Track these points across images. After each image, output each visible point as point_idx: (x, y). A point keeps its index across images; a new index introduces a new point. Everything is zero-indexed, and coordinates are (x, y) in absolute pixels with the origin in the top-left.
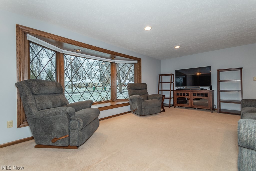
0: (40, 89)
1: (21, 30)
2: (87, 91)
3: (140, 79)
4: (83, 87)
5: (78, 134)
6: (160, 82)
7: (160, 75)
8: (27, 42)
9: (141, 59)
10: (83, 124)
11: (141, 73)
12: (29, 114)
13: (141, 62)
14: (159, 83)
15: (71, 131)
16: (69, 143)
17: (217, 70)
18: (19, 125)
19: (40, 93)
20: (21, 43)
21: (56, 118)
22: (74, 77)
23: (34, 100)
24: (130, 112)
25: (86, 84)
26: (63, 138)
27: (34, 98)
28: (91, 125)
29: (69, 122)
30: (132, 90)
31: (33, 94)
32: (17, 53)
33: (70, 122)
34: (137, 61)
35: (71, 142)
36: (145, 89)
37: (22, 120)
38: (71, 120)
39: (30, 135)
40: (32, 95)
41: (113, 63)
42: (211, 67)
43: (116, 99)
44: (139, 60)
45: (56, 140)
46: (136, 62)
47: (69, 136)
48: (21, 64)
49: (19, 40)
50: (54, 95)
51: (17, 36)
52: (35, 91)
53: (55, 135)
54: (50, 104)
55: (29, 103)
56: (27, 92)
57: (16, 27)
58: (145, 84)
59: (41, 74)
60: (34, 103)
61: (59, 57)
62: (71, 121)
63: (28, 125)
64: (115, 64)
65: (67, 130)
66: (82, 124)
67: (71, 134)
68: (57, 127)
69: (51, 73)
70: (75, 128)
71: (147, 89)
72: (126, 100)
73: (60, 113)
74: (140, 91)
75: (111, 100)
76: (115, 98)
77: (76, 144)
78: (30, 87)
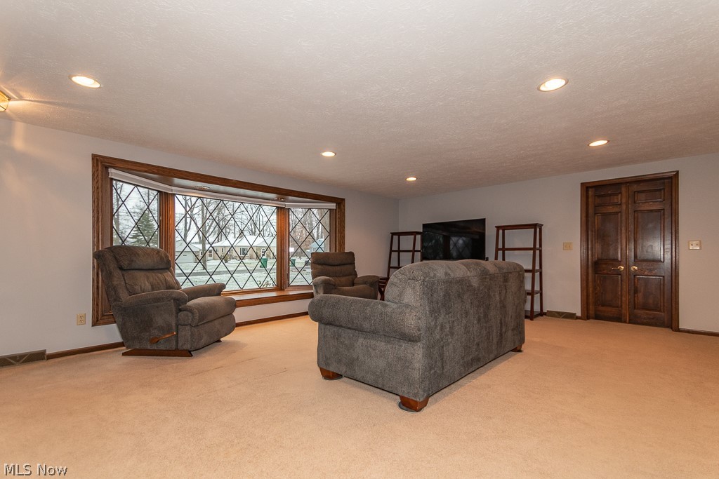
0: (132, 261)
1: (99, 163)
2: (242, 268)
3: (342, 243)
4: (233, 259)
5: (192, 333)
6: (393, 249)
7: (393, 234)
8: (109, 180)
9: (344, 200)
10: (199, 317)
11: (344, 230)
12: (115, 300)
13: (344, 206)
14: (391, 251)
15: (180, 327)
16: (177, 346)
17: (496, 227)
18: (96, 323)
19: (132, 268)
20: (100, 184)
21: (157, 307)
22: (211, 230)
23: (122, 279)
24: (306, 314)
25: (244, 250)
26: (167, 336)
27: (123, 275)
28: (216, 322)
29: (177, 314)
30: (320, 267)
31: (121, 269)
32: (94, 202)
33: (179, 314)
34: (335, 204)
35: (180, 345)
36: (351, 264)
37: (100, 313)
38: (180, 310)
39: (118, 338)
40: (119, 271)
41: (282, 208)
42: (485, 219)
43: (289, 285)
44: (340, 202)
45: (157, 340)
46: (333, 206)
47: (177, 334)
48: (100, 220)
49: (96, 180)
50: (155, 271)
51: (93, 175)
52: (125, 264)
53: (155, 333)
54: (148, 286)
55: (115, 283)
56: (113, 265)
57: (93, 159)
58: (352, 254)
59: (119, 210)
60: (123, 283)
61: (166, 200)
62: (181, 313)
63: (115, 322)
64: (286, 211)
65: (174, 324)
66: (197, 317)
67: (179, 332)
68: (159, 321)
69: (148, 218)
70: (186, 323)
71: (354, 263)
72: (309, 287)
73: (163, 298)
74: (338, 268)
75: (277, 286)
76: (287, 282)
77: (187, 347)
78: (116, 258)
